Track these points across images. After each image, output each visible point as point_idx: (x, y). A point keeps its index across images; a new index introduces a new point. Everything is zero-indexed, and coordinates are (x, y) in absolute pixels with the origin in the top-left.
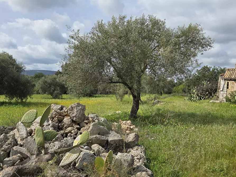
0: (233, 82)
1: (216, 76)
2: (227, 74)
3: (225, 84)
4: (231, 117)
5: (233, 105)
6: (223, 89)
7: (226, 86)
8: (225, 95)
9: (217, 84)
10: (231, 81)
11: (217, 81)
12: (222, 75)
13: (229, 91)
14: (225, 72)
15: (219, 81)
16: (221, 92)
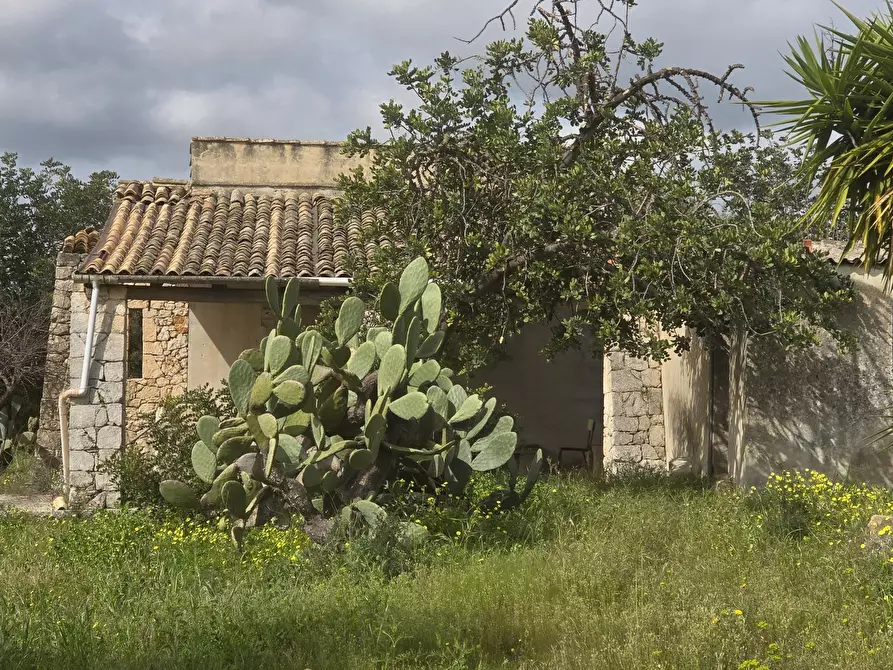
0: (180, 307)
1: (31, 249)
2: (128, 234)
3: (105, 334)
4: (160, 641)
5: (179, 533)
6: (92, 381)
7: (116, 347)
8: (110, 441)
9: (42, 335)
10: (156, 304)
11: (34, 298)
12: (78, 248)
13: (147, 401)
14: (103, 217)
15: (58, 298)
16: (80, 413)
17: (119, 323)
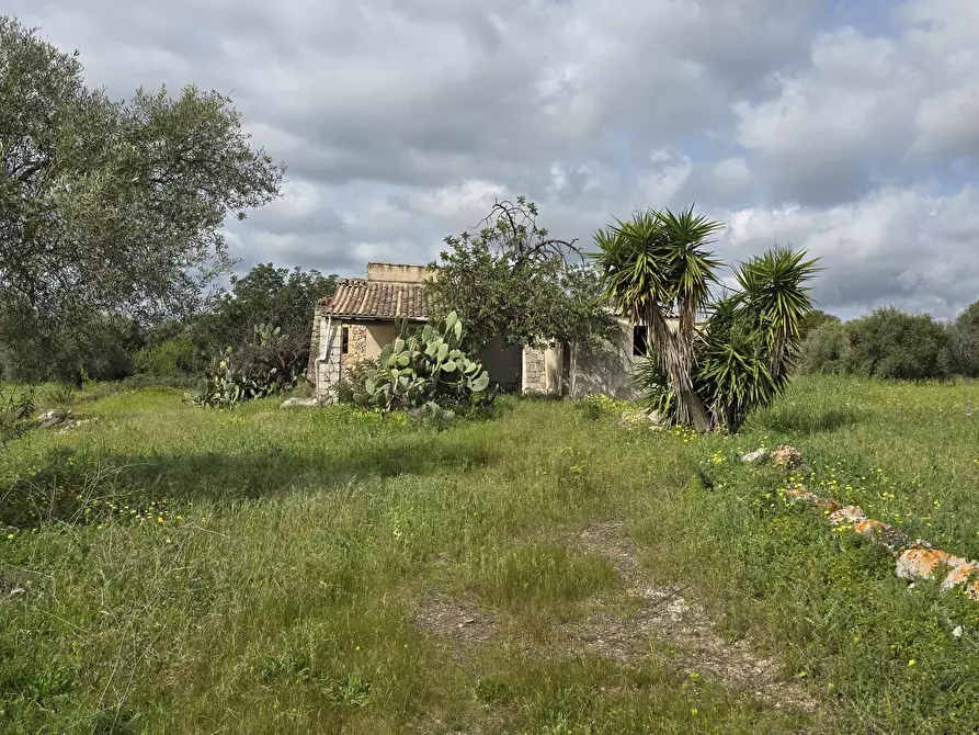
0: (363, 328)
1: (305, 303)
2: (342, 299)
3: (334, 336)
4: (352, 455)
5: (360, 415)
6: (328, 354)
7: (338, 342)
8: (335, 378)
9: (309, 337)
10: (353, 326)
11: (306, 323)
12: (324, 304)
13: (350, 363)
14: (333, 292)
15: (315, 323)
16: (323, 367)
17: (339, 333)
